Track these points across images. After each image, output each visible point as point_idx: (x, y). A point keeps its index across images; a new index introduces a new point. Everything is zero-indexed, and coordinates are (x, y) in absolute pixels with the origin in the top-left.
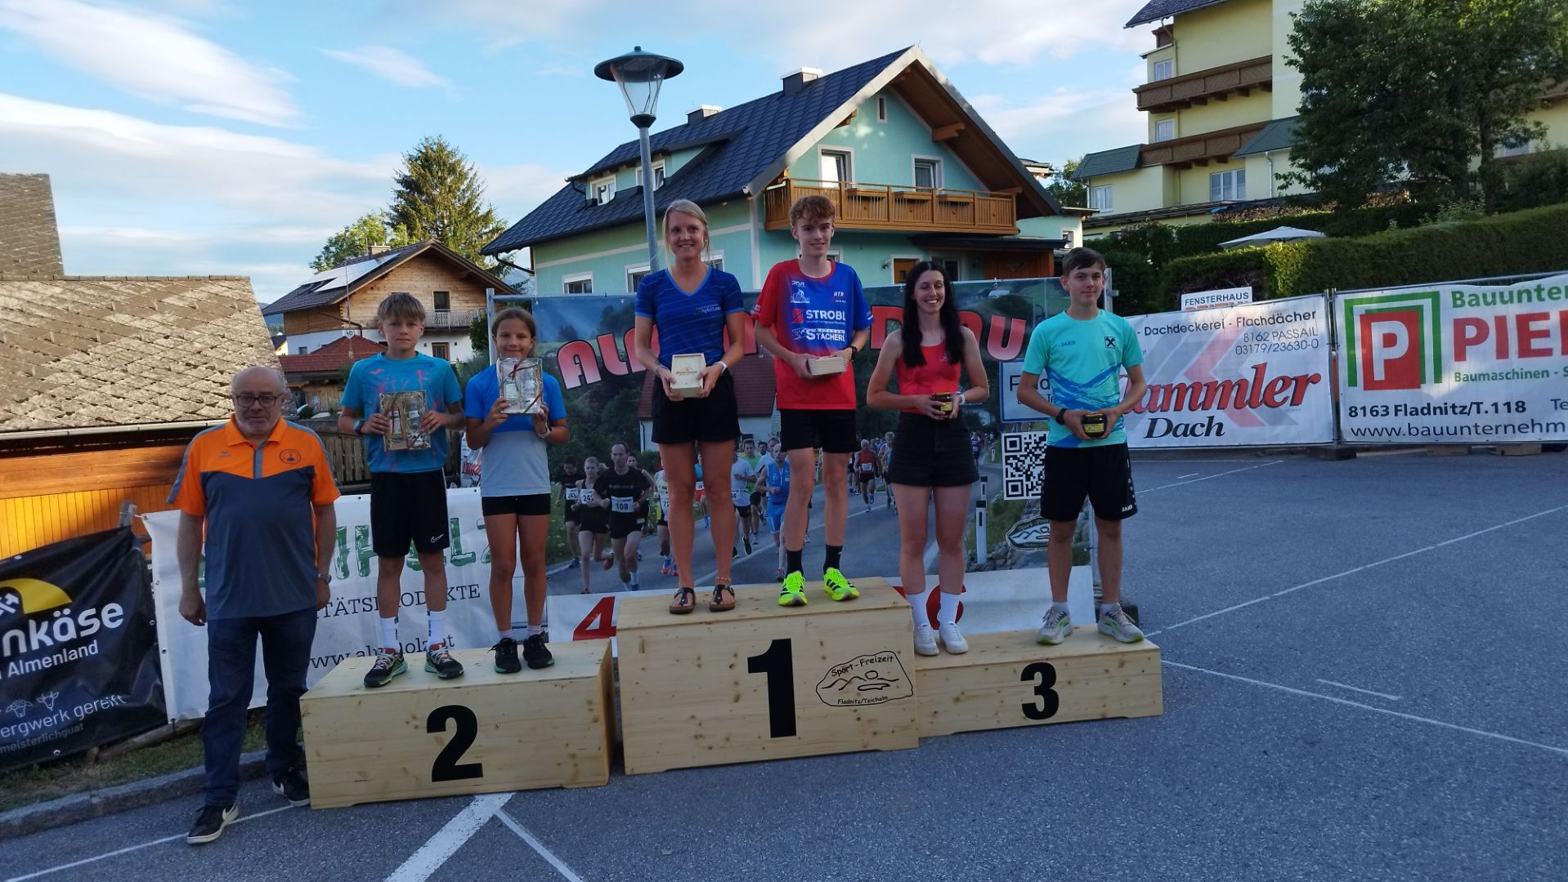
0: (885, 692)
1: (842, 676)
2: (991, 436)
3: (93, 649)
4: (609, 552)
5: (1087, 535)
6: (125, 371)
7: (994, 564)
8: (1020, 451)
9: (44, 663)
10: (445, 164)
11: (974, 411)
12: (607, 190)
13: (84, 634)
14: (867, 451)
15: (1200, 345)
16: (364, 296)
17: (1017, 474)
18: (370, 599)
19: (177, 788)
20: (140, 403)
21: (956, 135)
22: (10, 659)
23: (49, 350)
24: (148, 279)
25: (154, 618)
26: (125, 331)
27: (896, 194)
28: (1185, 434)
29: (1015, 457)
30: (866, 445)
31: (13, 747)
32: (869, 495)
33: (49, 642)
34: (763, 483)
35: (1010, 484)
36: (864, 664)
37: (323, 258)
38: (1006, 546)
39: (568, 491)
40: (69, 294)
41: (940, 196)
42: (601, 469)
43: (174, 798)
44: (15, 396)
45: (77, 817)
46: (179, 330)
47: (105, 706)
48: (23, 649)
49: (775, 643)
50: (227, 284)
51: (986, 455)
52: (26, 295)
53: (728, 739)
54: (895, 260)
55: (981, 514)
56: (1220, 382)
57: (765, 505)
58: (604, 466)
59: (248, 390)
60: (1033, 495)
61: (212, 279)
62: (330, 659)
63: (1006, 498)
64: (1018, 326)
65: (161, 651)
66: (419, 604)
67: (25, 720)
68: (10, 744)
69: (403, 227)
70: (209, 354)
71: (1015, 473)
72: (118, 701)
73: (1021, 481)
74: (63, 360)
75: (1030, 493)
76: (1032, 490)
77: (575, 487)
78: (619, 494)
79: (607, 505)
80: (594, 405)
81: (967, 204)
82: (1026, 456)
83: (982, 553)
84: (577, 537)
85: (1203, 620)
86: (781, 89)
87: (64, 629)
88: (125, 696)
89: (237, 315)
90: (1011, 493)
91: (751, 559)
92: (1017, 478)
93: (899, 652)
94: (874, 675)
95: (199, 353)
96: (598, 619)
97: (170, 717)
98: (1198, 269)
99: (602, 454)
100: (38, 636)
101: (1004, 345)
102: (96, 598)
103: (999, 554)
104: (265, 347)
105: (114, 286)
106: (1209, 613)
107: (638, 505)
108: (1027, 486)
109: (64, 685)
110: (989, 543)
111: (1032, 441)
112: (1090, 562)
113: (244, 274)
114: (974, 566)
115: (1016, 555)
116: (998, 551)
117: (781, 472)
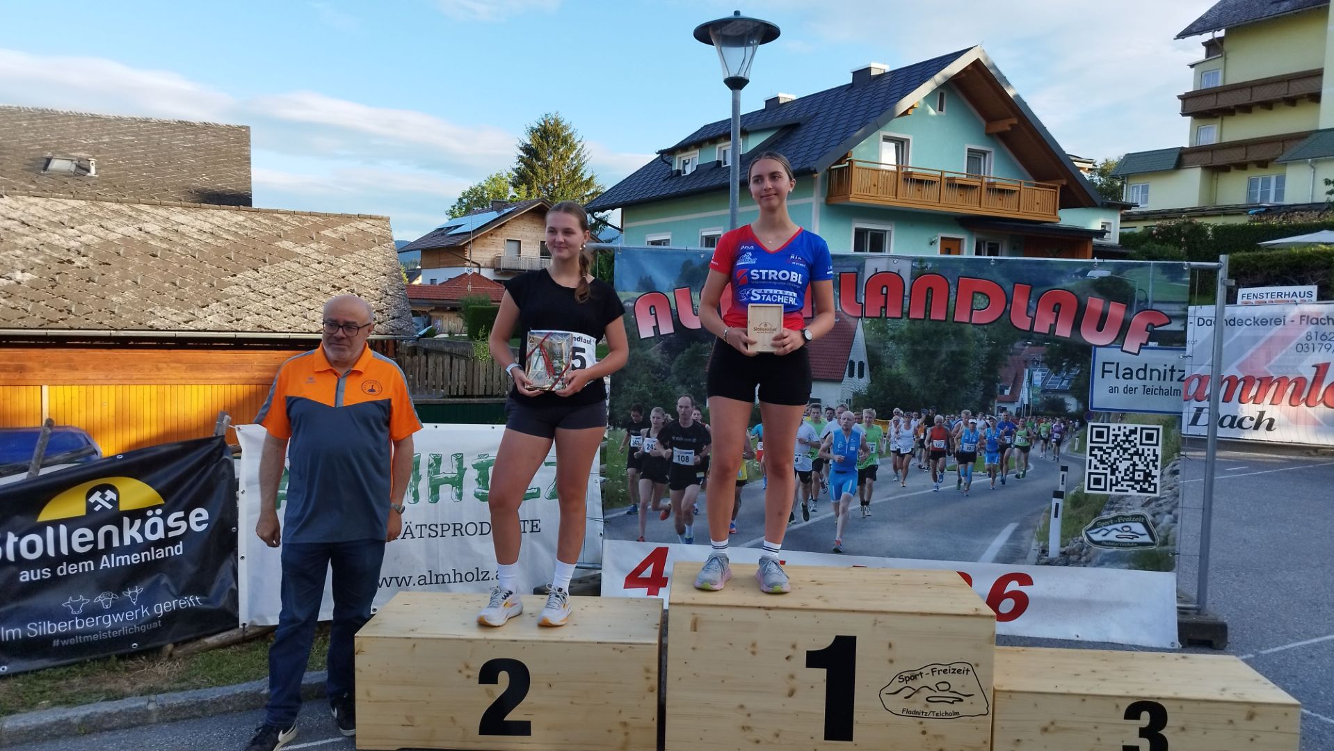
0: (957, 707)
1: (910, 683)
2: (1077, 424)
3: (178, 550)
4: (666, 502)
5: (1174, 539)
6: (285, 288)
7: (1066, 559)
8: (1107, 442)
9: (133, 559)
10: (559, 137)
11: (1060, 396)
12: (692, 162)
13: (171, 534)
14: (940, 428)
15: (1256, 339)
16: (485, 241)
17: (1101, 466)
18: (437, 526)
19: (229, 703)
20: (293, 315)
21: (1009, 129)
22: (103, 552)
23: (229, 267)
24: (311, 214)
25: (236, 525)
26: (288, 255)
27: (948, 179)
28: (1231, 425)
29: (1100, 449)
30: (940, 421)
31: (95, 637)
32: (939, 473)
33: (140, 540)
34: (828, 450)
35: (1092, 477)
36: (936, 674)
37: (457, 208)
38: (1082, 541)
39: (633, 438)
40: (251, 222)
41: (989, 184)
42: (666, 419)
43: (225, 713)
44: (199, 302)
45: (132, 722)
46: (329, 257)
47: (183, 605)
48: (116, 543)
49: (838, 638)
50: (371, 222)
51: (1069, 443)
52: (217, 221)
53: (777, 735)
54: (942, 238)
55: (1057, 505)
56: (1275, 378)
57: (827, 472)
58: (670, 417)
59: (334, 317)
60: (1116, 490)
61: (360, 217)
62: (394, 580)
63: (1086, 491)
64: (1117, 311)
65: (239, 557)
66: (482, 534)
67: (111, 611)
68: (92, 634)
69: (524, 187)
70: (351, 279)
71: (1098, 465)
72: (195, 601)
73: (1106, 474)
74: (238, 276)
75: (1114, 488)
76: (1116, 485)
77: (640, 435)
78: (682, 446)
79: (669, 456)
80: (664, 356)
81: (1014, 192)
82: (1113, 449)
83: (1054, 548)
84: (637, 484)
85: (1302, 648)
86: (850, 81)
87: (154, 528)
88: (204, 598)
89: (376, 248)
90: (1092, 486)
91: (808, 526)
92: (1100, 471)
93: (977, 665)
94: (946, 686)
95: (343, 277)
96: (650, 568)
97: (241, 622)
98: (1259, 265)
99: (668, 403)
100: (131, 533)
101: (1100, 329)
102: (185, 501)
103: (1074, 550)
104: (395, 276)
105: (284, 218)
106: (1307, 639)
107: (699, 459)
108: (1111, 480)
109: (148, 582)
110: (1063, 537)
111: (1121, 433)
112: (1177, 567)
113: (385, 215)
114: (1044, 559)
115: (1091, 552)
116: (1073, 546)
117: (847, 441)
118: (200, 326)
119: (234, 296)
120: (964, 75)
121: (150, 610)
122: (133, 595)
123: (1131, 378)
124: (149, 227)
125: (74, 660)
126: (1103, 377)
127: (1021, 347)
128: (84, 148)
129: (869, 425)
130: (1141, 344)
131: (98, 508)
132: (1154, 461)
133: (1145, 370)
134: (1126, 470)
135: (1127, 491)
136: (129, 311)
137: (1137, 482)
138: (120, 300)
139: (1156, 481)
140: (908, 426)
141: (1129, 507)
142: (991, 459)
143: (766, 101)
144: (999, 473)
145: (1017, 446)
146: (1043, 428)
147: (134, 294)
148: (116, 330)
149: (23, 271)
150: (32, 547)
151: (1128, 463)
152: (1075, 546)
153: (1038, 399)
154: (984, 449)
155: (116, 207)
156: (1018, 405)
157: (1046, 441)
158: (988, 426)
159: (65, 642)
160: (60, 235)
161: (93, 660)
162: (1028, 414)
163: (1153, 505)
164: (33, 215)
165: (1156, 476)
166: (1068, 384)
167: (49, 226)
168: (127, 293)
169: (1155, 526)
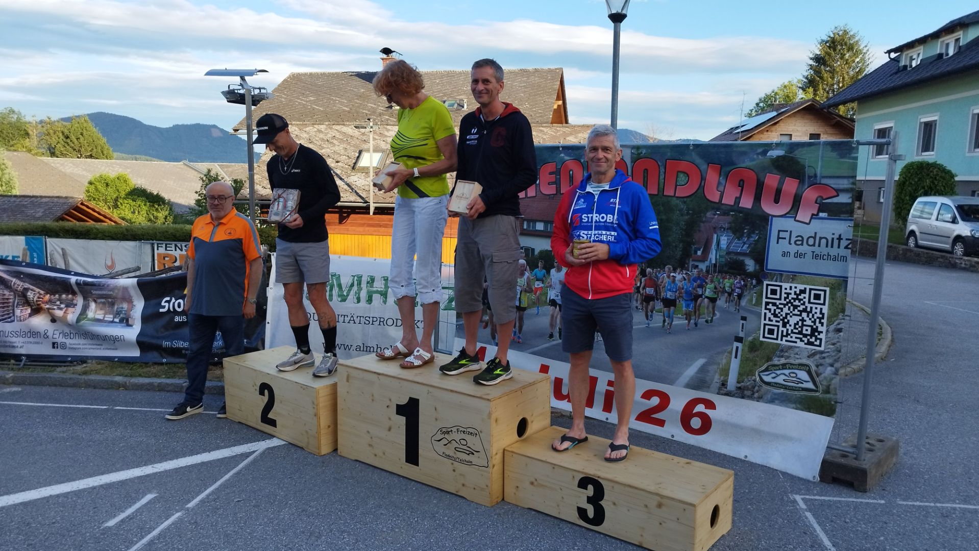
0: (471, 458)
1: (446, 436)
2: (754, 282)
5: (836, 389)
7: (743, 392)
8: (780, 299)
11: (741, 258)
12: (916, 58)
14: (651, 278)
16: (761, 136)
17: (774, 319)
18: (369, 318)
29: (774, 304)
35: (767, 327)
36: (459, 432)
38: (755, 381)
49: (411, 399)
53: (384, 454)
55: (737, 348)
59: (212, 194)
60: (786, 341)
63: (761, 339)
64: (790, 186)
65: (267, 322)
71: (772, 317)
73: (778, 326)
75: (784, 339)
76: (786, 336)
82: (785, 305)
83: (732, 382)
90: (766, 335)
92: (774, 323)
93: (481, 432)
94: (465, 443)
101: (777, 201)
103: (748, 386)
108: (782, 331)
110: (740, 374)
111: (792, 292)
114: (723, 389)
115: (762, 390)
116: (747, 383)
123: (802, 244)
126: (778, 243)
127: (712, 216)
128: (465, 93)
130: (813, 215)
132: (820, 319)
133: (815, 238)
134: (795, 324)
135: (796, 342)
137: (805, 336)
139: (822, 336)
141: (797, 356)
142: (688, 306)
144: (693, 317)
145: (707, 297)
146: (727, 283)
150: (179, 305)
151: (798, 318)
152: (748, 383)
153: (723, 260)
154: (682, 297)
157: (730, 294)
158: (685, 279)
162: (715, 272)
163: (817, 357)
165: (822, 332)
166: (748, 248)
169: (818, 375)
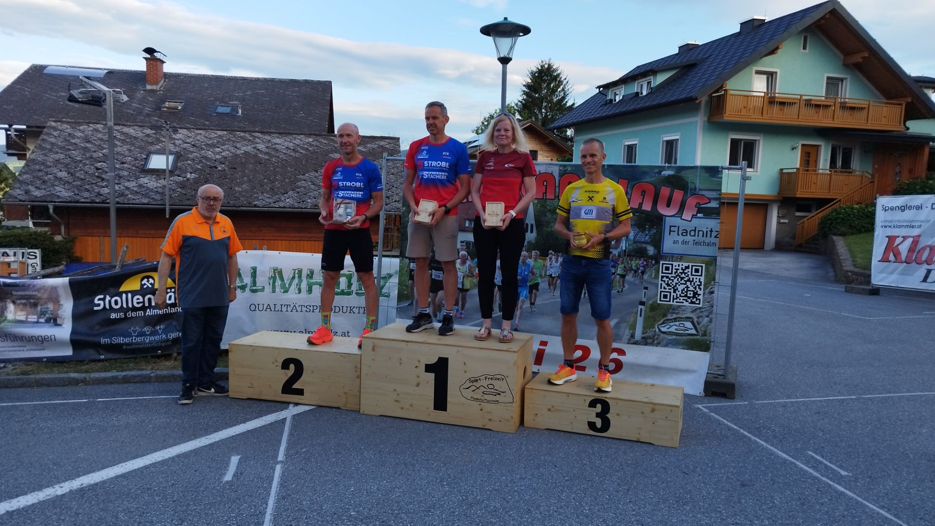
0: (497, 398)
1: (474, 384)
2: (653, 262)
3: (179, 310)
5: (710, 333)
7: (646, 341)
8: (672, 273)
9: (160, 312)
11: (644, 246)
12: (619, 95)
17: (668, 288)
21: (861, 60)
22: (147, 308)
23: (301, 170)
27: (806, 100)
29: (667, 277)
36: (487, 380)
37: (479, 128)
38: (655, 331)
39: (412, 264)
40: (316, 142)
41: (841, 103)
44: (283, 191)
45: (144, 380)
48: (153, 304)
49: (440, 358)
50: (388, 141)
51: (649, 273)
52: (297, 142)
53: (411, 406)
54: (803, 145)
59: (207, 195)
60: (676, 302)
61: (383, 138)
63: (659, 302)
64: (678, 195)
67: (149, 335)
68: (140, 344)
71: (666, 286)
73: (670, 292)
74: (306, 175)
75: (675, 301)
76: (676, 299)
81: (862, 109)
82: (675, 277)
83: (639, 334)
84: (413, 290)
86: (738, 30)
90: (662, 299)
92: (667, 290)
93: (508, 377)
94: (492, 387)
101: (668, 206)
103: (650, 336)
104: (399, 175)
106: (798, 399)
108: (674, 296)
109: (167, 323)
110: (644, 328)
111: (680, 268)
112: (710, 351)
113: (397, 136)
114: (632, 341)
115: (660, 338)
116: (650, 333)
117: (523, 269)
118: (282, 204)
119: (303, 187)
120: (822, 22)
121: (167, 336)
122: (160, 329)
123: (686, 235)
124: (261, 146)
125: (132, 356)
126: (670, 234)
128: (237, 99)
129: (536, 260)
130: (693, 215)
131: (145, 287)
132: (699, 286)
133: (695, 231)
134: (682, 290)
135: (683, 303)
136: (244, 196)
137: (689, 298)
138: (240, 189)
139: (701, 297)
140: (557, 261)
141: (684, 312)
143: (679, 47)
145: (618, 274)
146: (634, 264)
147: (247, 186)
148: (236, 207)
149: (191, 173)
150: (116, 303)
151: (684, 286)
153: (631, 247)
155: (242, 134)
156: (619, 250)
157: (636, 272)
159: (128, 347)
160: (211, 152)
161: (140, 357)
162: (625, 256)
163: (698, 311)
164: (199, 141)
165: (700, 295)
166: (649, 238)
167: (206, 147)
168: (244, 186)
169: (699, 324)
